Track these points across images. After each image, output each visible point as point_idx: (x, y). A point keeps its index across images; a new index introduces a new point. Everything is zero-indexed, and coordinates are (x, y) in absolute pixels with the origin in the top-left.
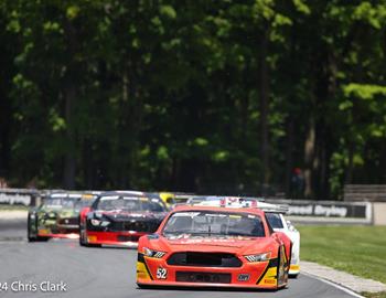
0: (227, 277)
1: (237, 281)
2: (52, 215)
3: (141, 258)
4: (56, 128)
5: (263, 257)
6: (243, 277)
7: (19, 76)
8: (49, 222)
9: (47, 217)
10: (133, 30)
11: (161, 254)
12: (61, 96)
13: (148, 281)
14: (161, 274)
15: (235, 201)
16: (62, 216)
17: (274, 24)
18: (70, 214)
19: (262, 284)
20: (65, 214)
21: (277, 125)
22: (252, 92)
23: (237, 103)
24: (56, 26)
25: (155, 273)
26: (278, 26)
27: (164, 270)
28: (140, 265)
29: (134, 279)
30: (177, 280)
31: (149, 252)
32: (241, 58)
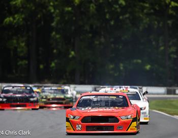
0: (112, 128)
1: (117, 130)
2: (44, 97)
3: (68, 120)
4: (71, 56)
5: (129, 117)
6: (120, 128)
7: (54, 33)
8: (43, 100)
9: (42, 98)
10: (106, 11)
11: (78, 117)
12: (72, 40)
13: (72, 131)
14: (79, 127)
15: (117, 88)
16: (49, 97)
17: (170, 6)
18: (52, 96)
19: (129, 131)
20: (50, 96)
21: (172, 53)
22: (161, 38)
23: (154, 43)
24: (70, 9)
25: (76, 127)
26: (172, 7)
27: (80, 125)
28: (68, 124)
29: (65, 130)
30: (87, 131)
31: (72, 117)
32: (156, 23)
